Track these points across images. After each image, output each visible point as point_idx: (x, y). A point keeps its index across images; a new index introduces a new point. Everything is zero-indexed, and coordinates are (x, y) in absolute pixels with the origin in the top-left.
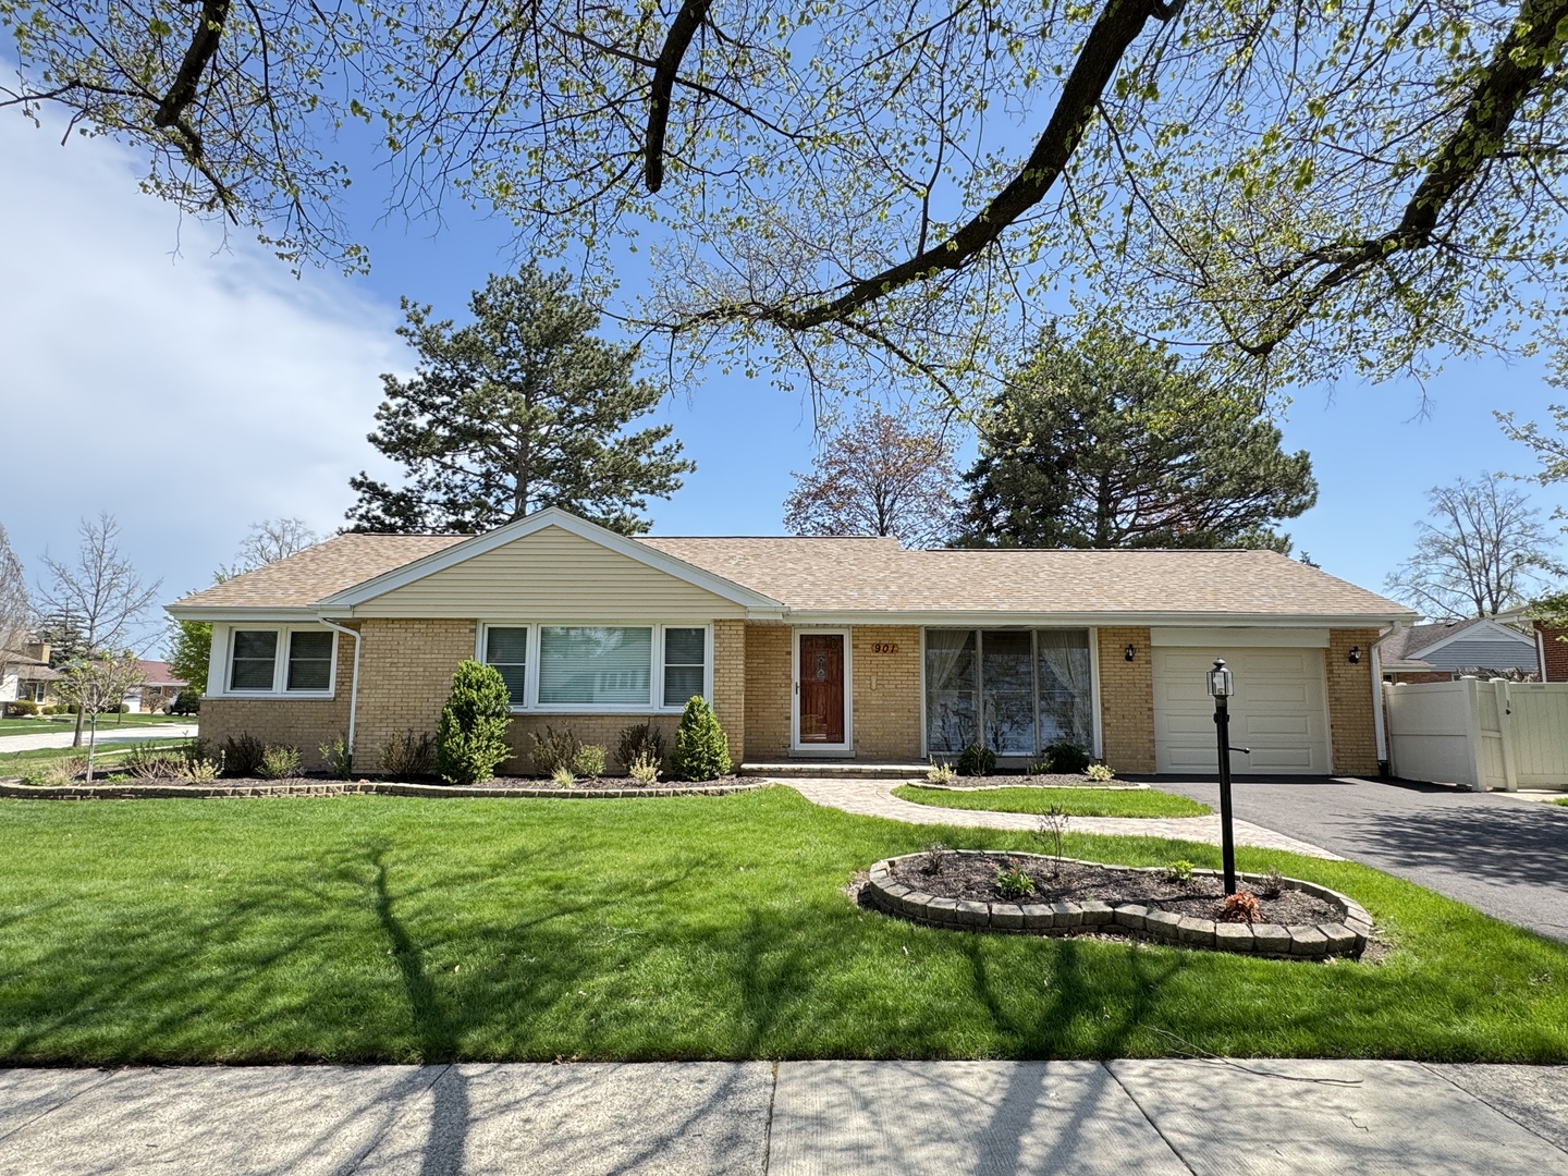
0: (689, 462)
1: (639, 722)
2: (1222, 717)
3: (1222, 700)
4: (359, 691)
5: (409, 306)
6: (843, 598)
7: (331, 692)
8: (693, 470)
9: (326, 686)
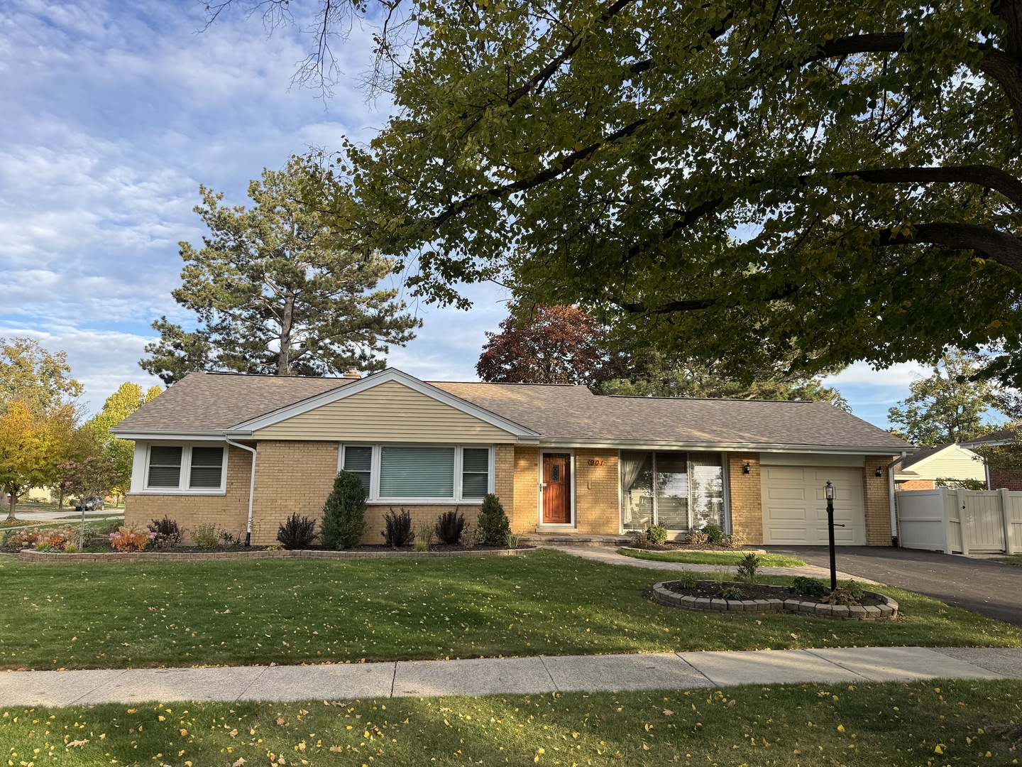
0: (418, 319)
1: (447, 511)
2: (830, 509)
3: (830, 500)
4: (255, 489)
5: (207, 192)
6: (571, 430)
7: (223, 489)
8: (421, 326)
9: (218, 484)
